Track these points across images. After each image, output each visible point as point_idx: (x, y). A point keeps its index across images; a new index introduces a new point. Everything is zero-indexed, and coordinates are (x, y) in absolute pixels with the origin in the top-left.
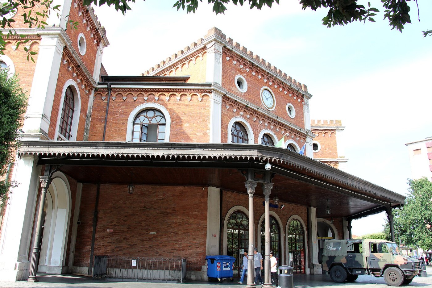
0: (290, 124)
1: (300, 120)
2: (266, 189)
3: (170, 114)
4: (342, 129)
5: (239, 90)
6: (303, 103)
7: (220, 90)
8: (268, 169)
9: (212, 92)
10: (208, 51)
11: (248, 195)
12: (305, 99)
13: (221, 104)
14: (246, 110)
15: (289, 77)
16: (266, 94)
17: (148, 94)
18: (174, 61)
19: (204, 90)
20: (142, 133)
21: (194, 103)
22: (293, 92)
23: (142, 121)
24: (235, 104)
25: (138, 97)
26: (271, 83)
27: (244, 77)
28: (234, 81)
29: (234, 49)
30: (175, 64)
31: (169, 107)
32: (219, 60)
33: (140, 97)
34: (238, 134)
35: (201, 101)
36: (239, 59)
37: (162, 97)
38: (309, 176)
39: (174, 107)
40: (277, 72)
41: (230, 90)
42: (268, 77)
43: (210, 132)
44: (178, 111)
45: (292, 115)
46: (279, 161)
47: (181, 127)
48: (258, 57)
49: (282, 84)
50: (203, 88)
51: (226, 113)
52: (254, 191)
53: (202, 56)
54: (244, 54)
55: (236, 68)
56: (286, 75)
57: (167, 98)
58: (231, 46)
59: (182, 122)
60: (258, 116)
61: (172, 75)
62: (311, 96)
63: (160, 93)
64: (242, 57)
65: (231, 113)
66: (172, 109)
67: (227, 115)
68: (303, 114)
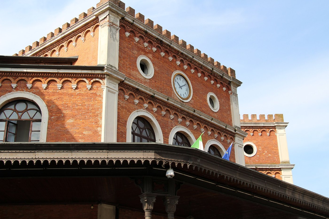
0: (212, 119)
1: (225, 115)
2: (169, 204)
3: (48, 106)
4: (284, 126)
5: (142, 76)
6: (230, 92)
7: (116, 76)
8: (170, 177)
9: (104, 78)
10: (101, 24)
11: (144, 212)
12: (232, 87)
13: (117, 93)
14: (152, 102)
15: (211, 58)
16: (179, 81)
17: (18, 79)
18: (58, 37)
19: (94, 74)
20: (8, 133)
21: (80, 92)
22: (216, 78)
23: (8, 116)
24: (136, 94)
25: (3, 84)
26: (186, 67)
27: (150, 59)
28: (136, 64)
29: (136, 22)
30: (58, 41)
31: (46, 98)
32: (116, 35)
33: (7, 84)
34: (141, 132)
35: (91, 89)
36: (142, 35)
37: (37, 84)
38: (231, 186)
39: (53, 98)
40: (195, 53)
41: (129, 75)
42: (182, 59)
43: (101, 130)
44: (58, 103)
45: (215, 108)
46: (185, 165)
47: (63, 124)
48: (168, 33)
49: (201, 68)
50: (93, 72)
51: (124, 105)
52: (152, 208)
53: (94, 31)
54: (149, 29)
55: (138, 47)
56: (207, 56)
57: (44, 86)
58: (132, 18)
59: (64, 117)
60: (169, 109)
61: (56, 55)
62: (240, 83)
63: (34, 79)
64: (146, 32)
65: (131, 105)
66: (51, 100)
67: (126, 108)
68: (229, 106)
